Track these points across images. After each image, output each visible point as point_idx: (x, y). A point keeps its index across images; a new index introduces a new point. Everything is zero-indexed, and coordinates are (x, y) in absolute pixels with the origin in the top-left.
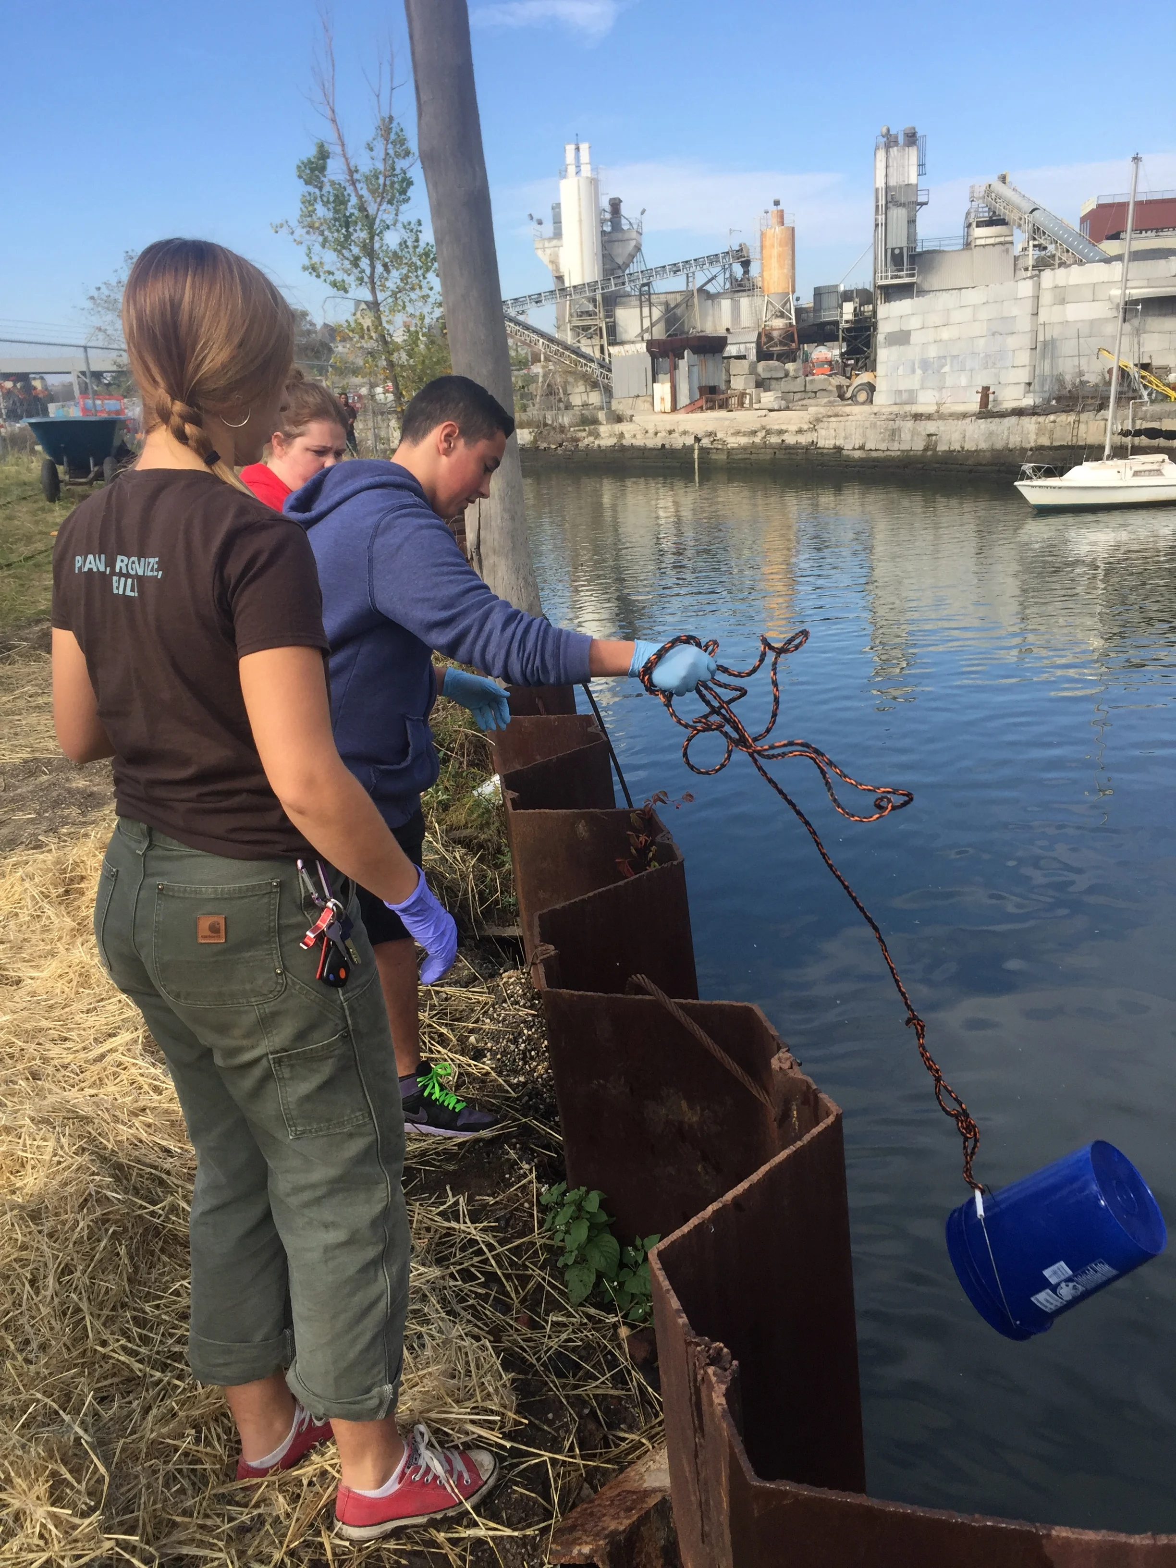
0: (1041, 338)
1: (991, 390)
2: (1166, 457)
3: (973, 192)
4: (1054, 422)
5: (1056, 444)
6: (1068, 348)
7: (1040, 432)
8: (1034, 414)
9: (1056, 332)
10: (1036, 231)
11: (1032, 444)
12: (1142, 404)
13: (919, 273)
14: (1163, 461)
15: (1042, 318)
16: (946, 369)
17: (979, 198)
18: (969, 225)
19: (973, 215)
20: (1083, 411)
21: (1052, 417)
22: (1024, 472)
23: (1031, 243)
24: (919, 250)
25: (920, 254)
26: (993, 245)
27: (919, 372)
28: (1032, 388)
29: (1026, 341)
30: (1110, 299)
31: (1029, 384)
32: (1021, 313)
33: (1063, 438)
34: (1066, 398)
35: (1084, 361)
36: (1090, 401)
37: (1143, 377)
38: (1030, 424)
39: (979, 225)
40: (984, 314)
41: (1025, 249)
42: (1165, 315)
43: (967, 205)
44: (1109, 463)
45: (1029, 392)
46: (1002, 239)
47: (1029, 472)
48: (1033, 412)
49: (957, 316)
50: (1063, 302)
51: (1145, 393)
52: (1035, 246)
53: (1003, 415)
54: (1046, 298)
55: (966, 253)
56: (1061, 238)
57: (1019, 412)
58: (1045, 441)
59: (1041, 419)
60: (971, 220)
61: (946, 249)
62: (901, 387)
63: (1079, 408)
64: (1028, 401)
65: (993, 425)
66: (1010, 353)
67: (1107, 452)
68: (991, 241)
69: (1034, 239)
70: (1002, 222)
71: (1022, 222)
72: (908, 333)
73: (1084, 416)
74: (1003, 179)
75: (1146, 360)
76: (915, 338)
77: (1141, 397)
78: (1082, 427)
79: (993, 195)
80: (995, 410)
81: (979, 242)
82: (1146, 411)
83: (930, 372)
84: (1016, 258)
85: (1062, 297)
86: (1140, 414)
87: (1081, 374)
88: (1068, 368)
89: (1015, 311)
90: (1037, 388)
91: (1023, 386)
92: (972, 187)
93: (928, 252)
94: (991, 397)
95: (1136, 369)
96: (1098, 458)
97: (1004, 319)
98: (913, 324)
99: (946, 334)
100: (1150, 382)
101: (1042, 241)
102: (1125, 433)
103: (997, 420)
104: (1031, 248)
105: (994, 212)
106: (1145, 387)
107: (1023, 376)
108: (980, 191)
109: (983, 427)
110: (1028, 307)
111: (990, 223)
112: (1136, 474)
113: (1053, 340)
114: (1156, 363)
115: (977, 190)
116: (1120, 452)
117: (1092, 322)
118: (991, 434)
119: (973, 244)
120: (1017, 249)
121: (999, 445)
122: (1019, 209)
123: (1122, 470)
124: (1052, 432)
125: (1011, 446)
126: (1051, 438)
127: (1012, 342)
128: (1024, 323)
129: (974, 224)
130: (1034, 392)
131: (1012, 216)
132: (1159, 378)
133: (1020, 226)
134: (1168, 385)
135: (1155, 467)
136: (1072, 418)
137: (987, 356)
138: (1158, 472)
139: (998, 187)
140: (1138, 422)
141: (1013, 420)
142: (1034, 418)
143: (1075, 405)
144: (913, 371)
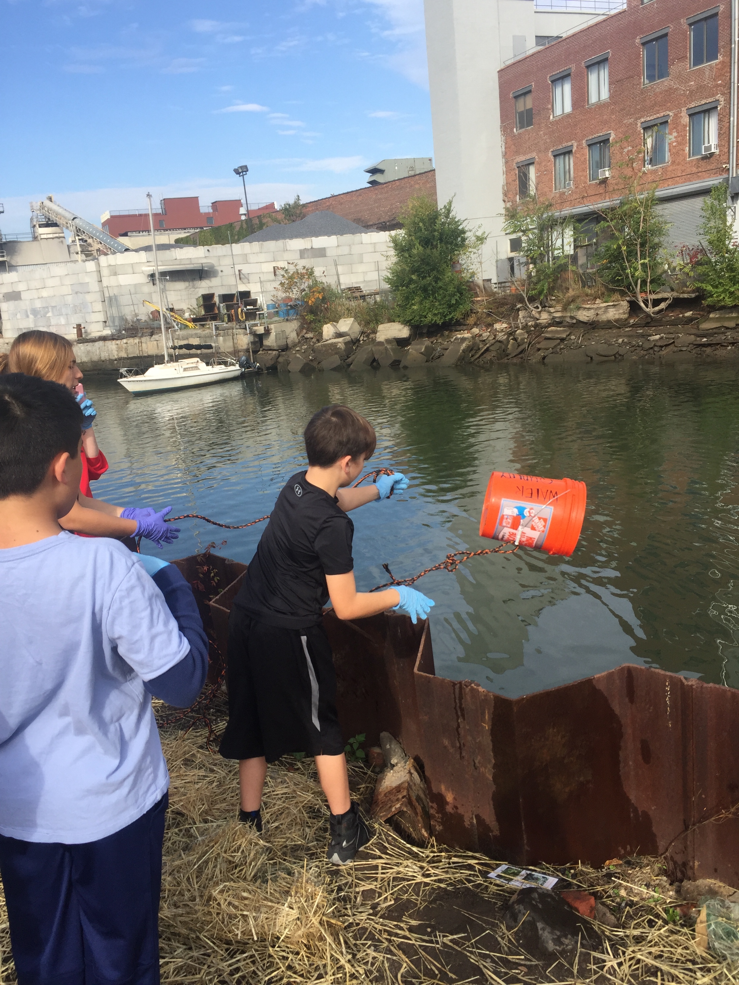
0: (107, 295)
1: (82, 326)
2: (198, 359)
3: (32, 206)
4: (127, 343)
5: (130, 356)
6: (124, 300)
7: (119, 349)
8: (113, 339)
9: (116, 291)
10: (78, 231)
11: (116, 357)
12: (175, 331)
13: (8, 255)
14: (198, 362)
15: (105, 283)
16: (50, 314)
17: (37, 210)
18: (34, 226)
19: (35, 220)
20: (142, 336)
21: (125, 341)
22: (122, 374)
23: (77, 238)
24: (4, 240)
25: (5, 243)
26: (53, 238)
27: (31, 316)
28: (107, 324)
29: (98, 297)
30: (143, 272)
31: (105, 322)
32: (91, 281)
33: (134, 352)
34: (129, 329)
35: (136, 307)
36: (145, 331)
37: (172, 316)
38: (112, 346)
39: (40, 226)
40: (68, 281)
41: (73, 241)
42: (175, 281)
43: (30, 214)
44: (169, 365)
45: (106, 326)
46: (57, 235)
47: (124, 373)
48: (112, 338)
49: (50, 282)
50: (115, 274)
51: (175, 324)
52: (79, 240)
53: (94, 340)
54: (105, 272)
55: (35, 243)
56: (95, 235)
57: (104, 339)
58: (123, 355)
59: (118, 342)
60: (35, 223)
61: (21, 240)
62: (21, 327)
63: (140, 335)
64: (107, 332)
65: (89, 347)
66: (89, 304)
67: (166, 358)
68: (51, 236)
69: (78, 236)
70: (55, 225)
71: (69, 225)
72: (19, 293)
73: (144, 339)
74: (50, 199)
75: (171, 307)
76: (23, 296)
77: (174, 327)
78: (144, 345)
79: (46, 209)
80: (88, 338)
81: (43, 236)
82: (179, 335)
83: (39, 316)
84: (69, 247)
85: (114, 271)
86: (176, 337)
87: (136, 315)
88: (128, 312)
89: (87, 280)
90: (111, 324)
91: (101, 323)
92: (31, 203)
93: (10, 242)
94: (83, 330)
95: (168, 312)
96: (162, 363)
97: (81, 284)
98: (21, 287)
99: (45, 293)
100: (176, 318)
101: (83, 237)
102: (174, 348)
103: (91, 344)
104: (77, 241)
105: (49, 219)
106: (174, 321)
107: (101, 317)
108: (37, 205)
109: (82, 348)
110: (95, 277)
111: (47, 225)
112: (185, 370)
113: (115, 296)
114: (176, 307)
115: (34, 204)
116: (174, 358)
117: (135, 285)
118: (88, 352)
119: (39, 238)
120: (69, 240)
121: (95, 358)
122: (65, 218)
123: (177, 368)
124: (126, 349)
125: (103, 358)
126: (127, 353)
127: (89, 298)
128: (94, 286)
129: (37, 226)
130: (109, 326)
131: (61, 221)
132: (180, 316)
133: (67, 228)
134: (186, 320)
135: (194, 365)
136: (137, 340)
137: (75, 306)
138: (196, 368)
139: (47, 203)
140: (176, 341)
141: (101, 343)
142: (114, 342)
143: (137, 333)
144: (28, 316)
